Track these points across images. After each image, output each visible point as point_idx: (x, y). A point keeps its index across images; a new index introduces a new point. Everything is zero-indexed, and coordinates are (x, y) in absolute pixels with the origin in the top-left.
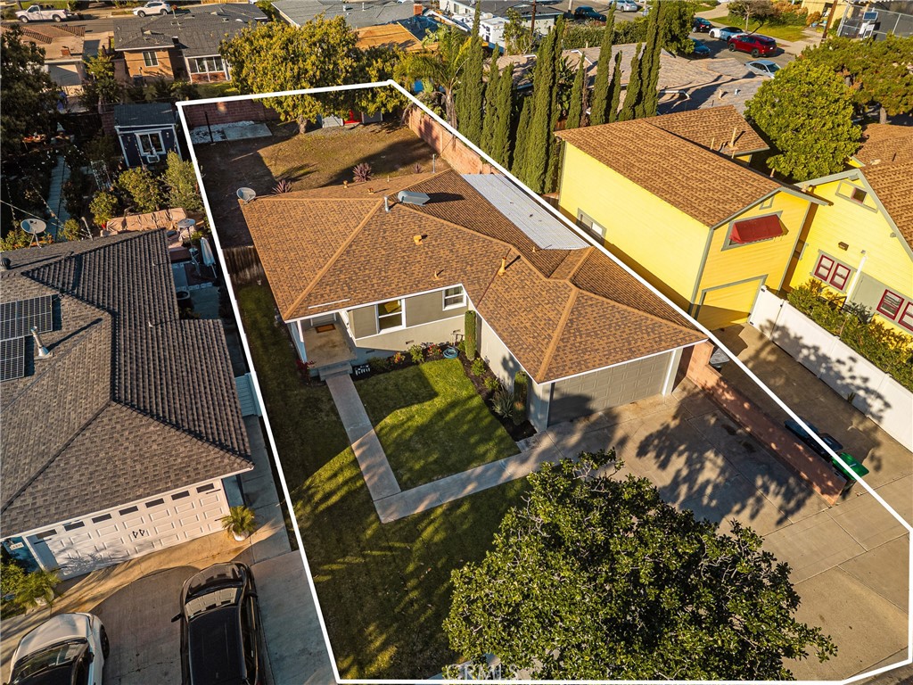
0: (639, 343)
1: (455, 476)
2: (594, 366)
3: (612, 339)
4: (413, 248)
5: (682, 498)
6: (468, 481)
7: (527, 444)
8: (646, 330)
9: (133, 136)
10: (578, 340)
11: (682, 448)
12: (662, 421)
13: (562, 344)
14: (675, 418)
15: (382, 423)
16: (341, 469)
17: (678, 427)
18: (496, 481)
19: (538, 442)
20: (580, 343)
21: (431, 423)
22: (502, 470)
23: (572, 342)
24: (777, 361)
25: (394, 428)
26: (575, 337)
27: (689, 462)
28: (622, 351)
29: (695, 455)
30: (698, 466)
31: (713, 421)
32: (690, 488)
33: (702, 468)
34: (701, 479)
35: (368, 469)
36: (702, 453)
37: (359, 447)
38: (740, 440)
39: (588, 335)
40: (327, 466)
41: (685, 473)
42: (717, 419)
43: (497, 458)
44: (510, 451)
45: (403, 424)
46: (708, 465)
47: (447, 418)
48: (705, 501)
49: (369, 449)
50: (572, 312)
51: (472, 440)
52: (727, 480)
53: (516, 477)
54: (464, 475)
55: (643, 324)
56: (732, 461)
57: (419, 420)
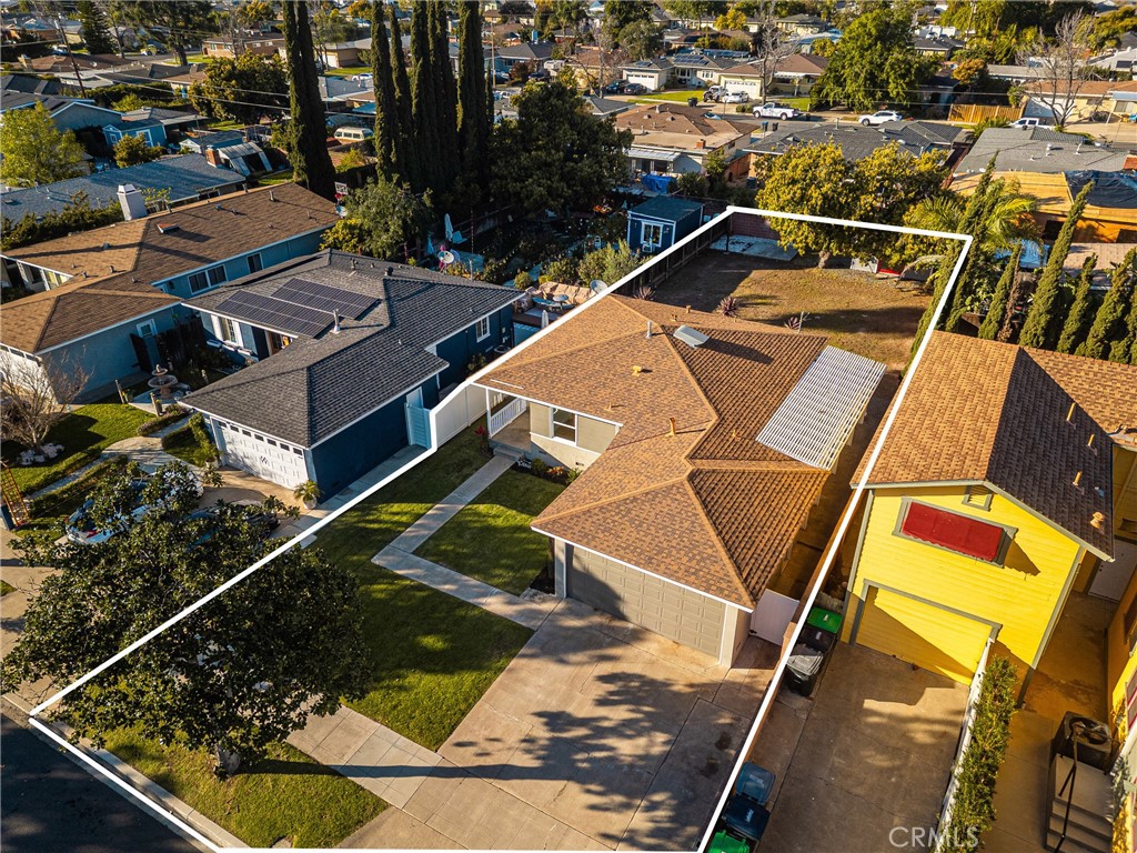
0: (668, 561)
1: (453, 572)
2: (595, 547)
3: (648, 539)
4: (626, 375)
5: (565, 735)
6: (454, 582)
7: (535, 595)
8: (694, 555)
9: (640, 223)
10: (616, 518)
11: (646, 709)
12: (672, 676)
13: (596, 511)
14: (691, 686)
15: (475, 506)
16: (406, 513)
17: (677, 694)
18: (469, 598)
19: (544, 601)
20: (614, 521)
21: (502, 530)
22: (485, 595)
23: (608, 515)
24: (923, 746)
25: (478, 514)
26: (617, 514)
27: (627, 723)
28: (640, 554)
29: (646, 724)
30: (629, 732)
31: (724, 721)
32: (587, 737)
33: (630, 737)
34: (611, 741)
35: (419, 525)
36: (656, 728)
37: (437, 509)
38: (714, 756)
39: (632, 521)
40: (403, 505)
41: (606, 724)
42: (731, 725)
43: (497, 586)
44: (514, 589)
45: (484, 516)
46: (642, 741)
47: (516, 535)
48: (580, 756)
49: (441, 515)
50: (647, 494)
51: (504, 561)
52: (631, 766)
53: (484, 607)
54: (458, 576)
55: (701, 548)
56: (669, 761)
57: (500, 522)
